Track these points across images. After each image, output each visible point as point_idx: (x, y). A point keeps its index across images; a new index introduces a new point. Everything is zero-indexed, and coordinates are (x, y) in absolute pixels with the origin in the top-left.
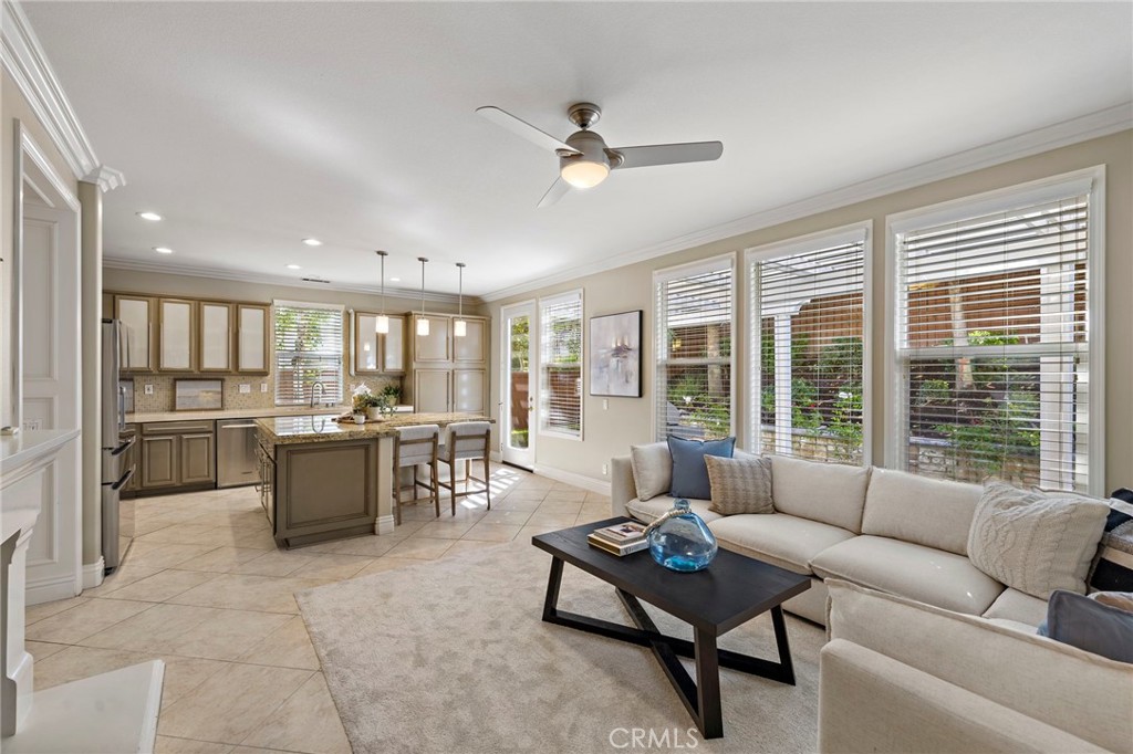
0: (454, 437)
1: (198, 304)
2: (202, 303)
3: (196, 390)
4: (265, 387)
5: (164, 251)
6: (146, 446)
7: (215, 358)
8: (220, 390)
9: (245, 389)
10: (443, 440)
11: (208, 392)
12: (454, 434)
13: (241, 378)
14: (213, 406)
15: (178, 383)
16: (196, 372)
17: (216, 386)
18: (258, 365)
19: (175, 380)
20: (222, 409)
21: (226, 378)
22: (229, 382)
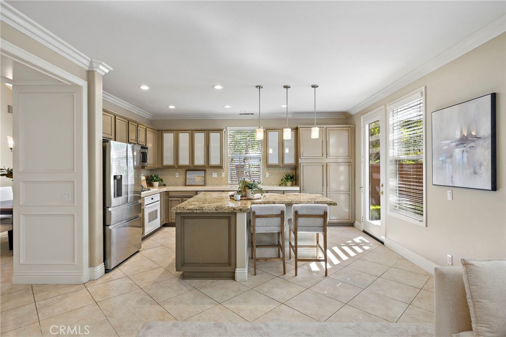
0: (297, 215)
1: (192, 132)
2: (194, 132)
3: (194, 176)
4: (223, 175)
5: (172, 107)
6: (170, 202)
7: (199, 161)
8: (204, 175)
9: (215, 175)
10: (289, 216)
11: (199, 177)
12: (296, 212)
13: (213, 169)
14: (200, 184)
15: (187, 172)
16: (192, 167)
17: (202, 174)
18: (218, 163)
19: (187, 170)
20: (204, 185)
21: (207, 169)
22: (208, 172)
